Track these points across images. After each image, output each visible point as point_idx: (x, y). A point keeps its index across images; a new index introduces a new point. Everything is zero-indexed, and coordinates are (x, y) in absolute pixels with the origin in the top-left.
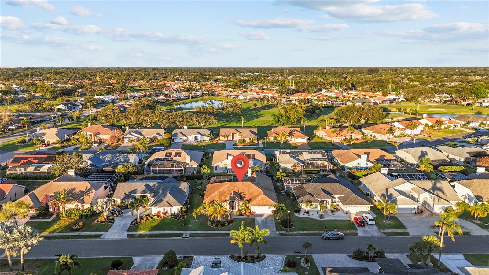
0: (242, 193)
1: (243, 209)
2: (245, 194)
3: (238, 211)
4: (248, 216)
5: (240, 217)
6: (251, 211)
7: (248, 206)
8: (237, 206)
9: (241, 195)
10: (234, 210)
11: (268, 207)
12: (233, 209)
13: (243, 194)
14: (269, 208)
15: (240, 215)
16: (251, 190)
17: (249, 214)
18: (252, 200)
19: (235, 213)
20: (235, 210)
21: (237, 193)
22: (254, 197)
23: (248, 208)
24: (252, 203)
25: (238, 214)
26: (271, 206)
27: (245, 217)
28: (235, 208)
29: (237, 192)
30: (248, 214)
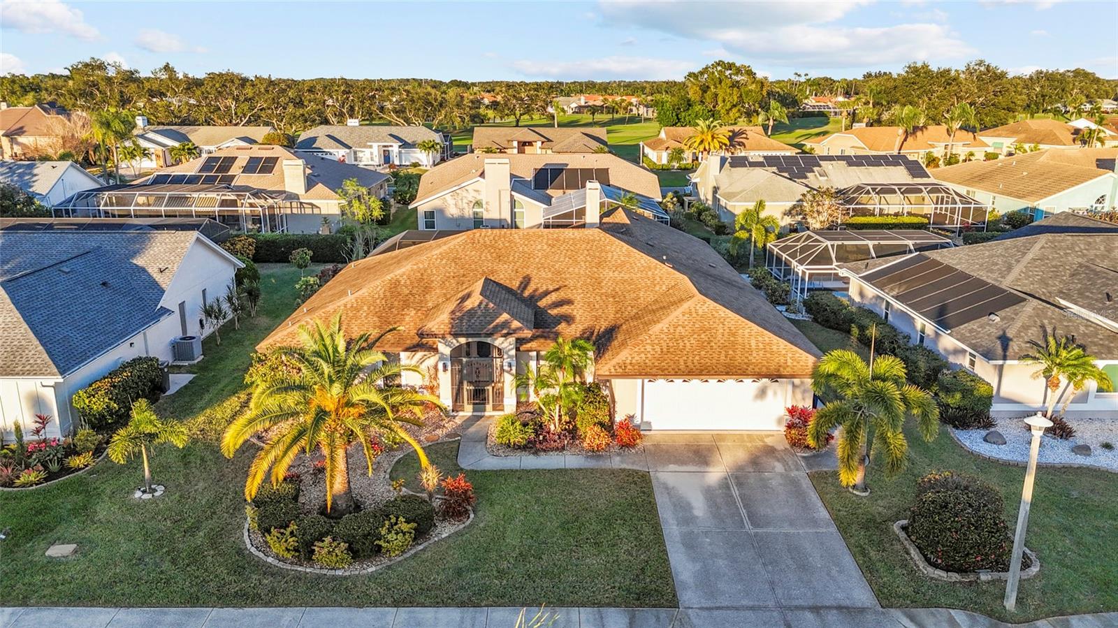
0: (547, 293)
1: (557, 399)
2: (569, 302)
3: (519, 414)
4: (595, 453)
5: (529, 461)
6: (619, 418)
7: (589, 379)
8: (509, 382)
9: (542, 303)
10: (489, 411)
11: (749, 386)
12: (479, 397)
13: (553, 297)
14: (762, 393)
15: (529, 447)
16: (608, 275)
17: (604, 439)
18: (620, 337)
19: (494, 431)
20: (498, 406)
21: (509, 290)
22: (636, 317)
23: (593, 392)
24: (622, 355)
25: (517, 437)
26: (775, 376)
27: (569, 460)
28: (499, 395)
29: (515, 285)
30: (591, 435)
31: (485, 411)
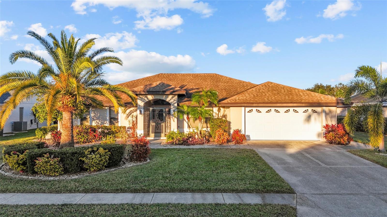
0: (192, 89)
13: (196, 90)
16: (221, 84)
31: (160, 136)
